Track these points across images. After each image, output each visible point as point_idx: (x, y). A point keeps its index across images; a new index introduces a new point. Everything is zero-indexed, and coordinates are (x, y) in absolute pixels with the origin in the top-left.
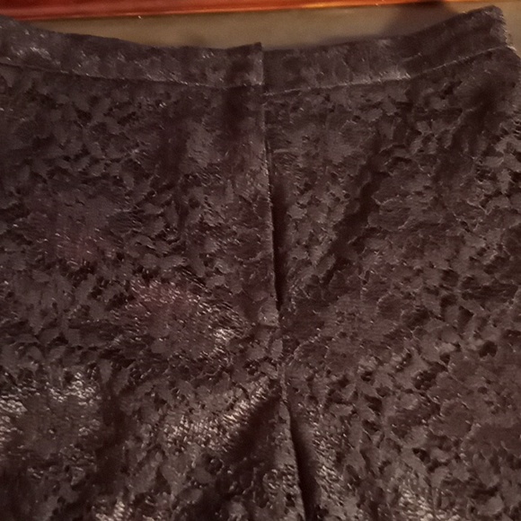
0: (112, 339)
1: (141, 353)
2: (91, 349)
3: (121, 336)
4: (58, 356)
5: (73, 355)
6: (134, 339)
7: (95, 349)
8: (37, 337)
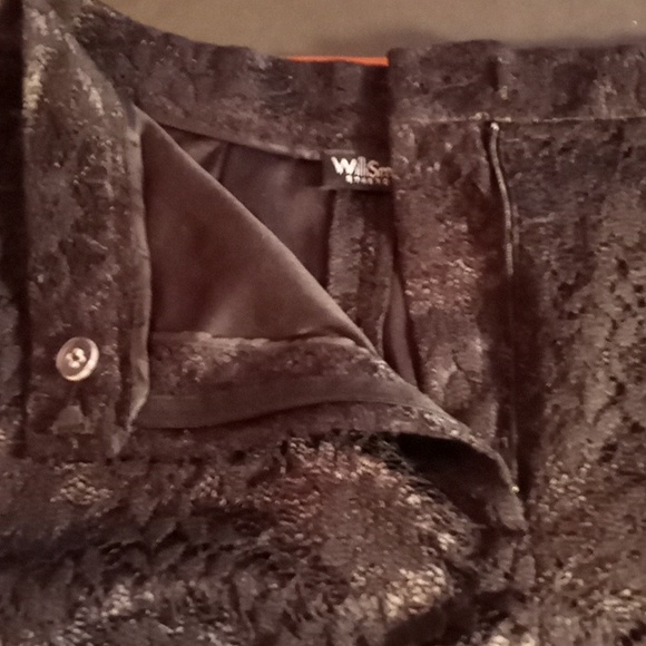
0: (257, 534)
1: (304, 561)
2: (222, 548)
3: (271, 530)
4: (172, 561)
5: (195, 559)
6: (292, 536)
7: (230, 548)
8: (142, 530)
